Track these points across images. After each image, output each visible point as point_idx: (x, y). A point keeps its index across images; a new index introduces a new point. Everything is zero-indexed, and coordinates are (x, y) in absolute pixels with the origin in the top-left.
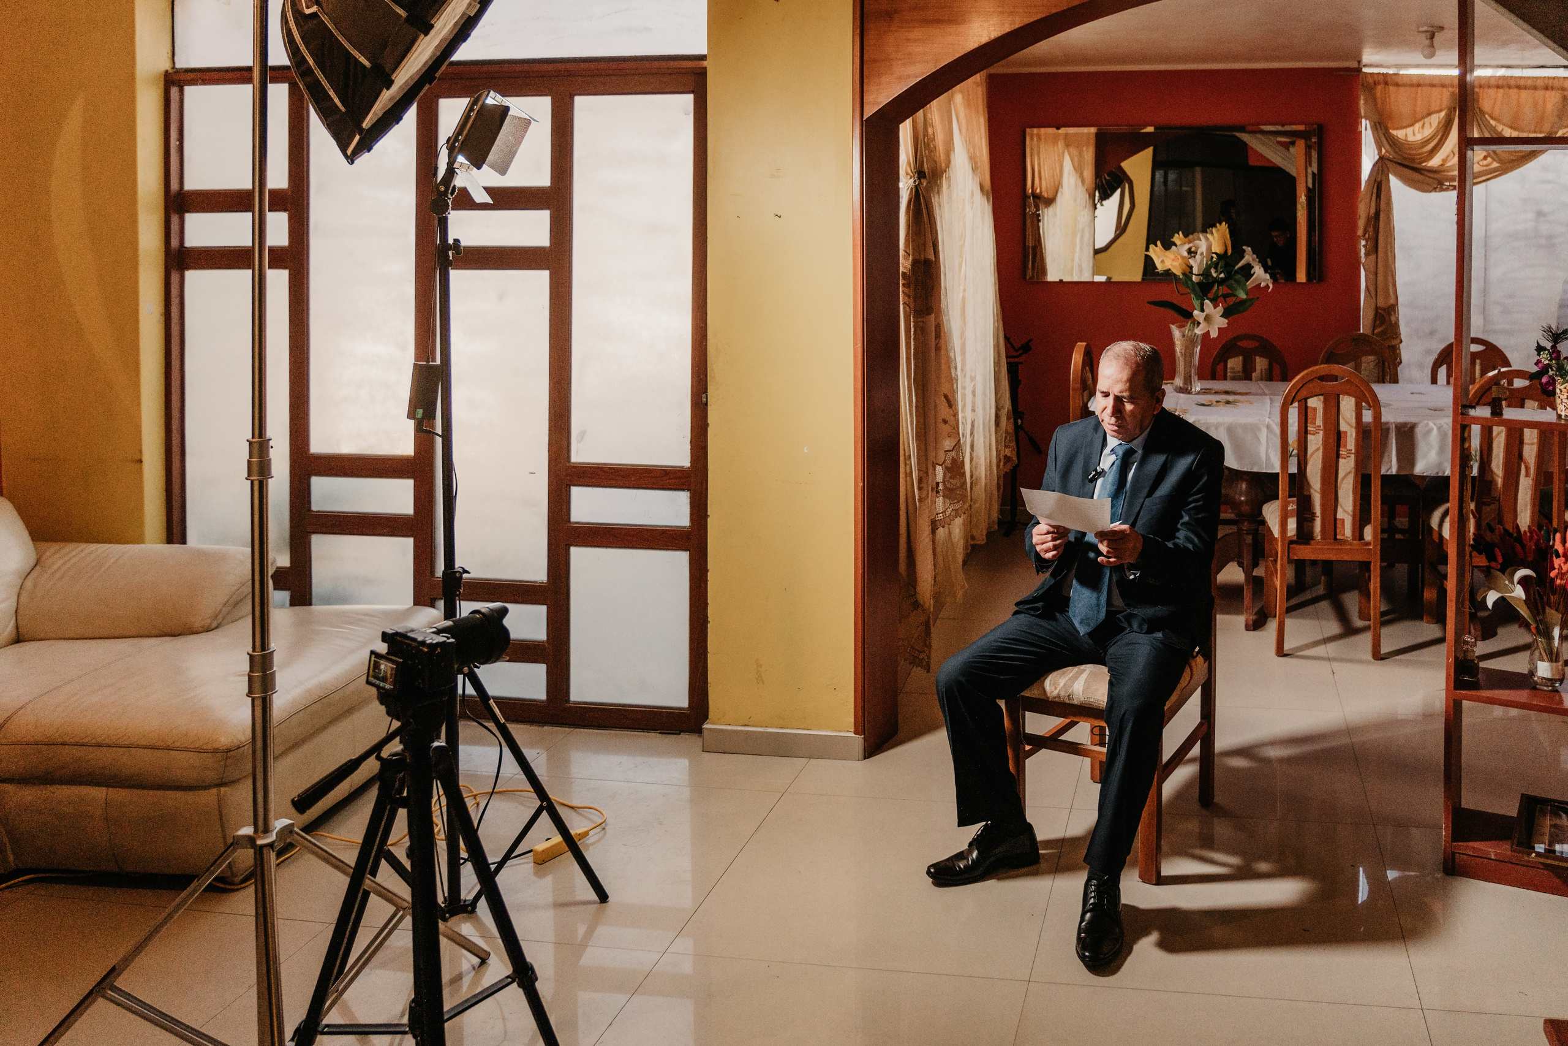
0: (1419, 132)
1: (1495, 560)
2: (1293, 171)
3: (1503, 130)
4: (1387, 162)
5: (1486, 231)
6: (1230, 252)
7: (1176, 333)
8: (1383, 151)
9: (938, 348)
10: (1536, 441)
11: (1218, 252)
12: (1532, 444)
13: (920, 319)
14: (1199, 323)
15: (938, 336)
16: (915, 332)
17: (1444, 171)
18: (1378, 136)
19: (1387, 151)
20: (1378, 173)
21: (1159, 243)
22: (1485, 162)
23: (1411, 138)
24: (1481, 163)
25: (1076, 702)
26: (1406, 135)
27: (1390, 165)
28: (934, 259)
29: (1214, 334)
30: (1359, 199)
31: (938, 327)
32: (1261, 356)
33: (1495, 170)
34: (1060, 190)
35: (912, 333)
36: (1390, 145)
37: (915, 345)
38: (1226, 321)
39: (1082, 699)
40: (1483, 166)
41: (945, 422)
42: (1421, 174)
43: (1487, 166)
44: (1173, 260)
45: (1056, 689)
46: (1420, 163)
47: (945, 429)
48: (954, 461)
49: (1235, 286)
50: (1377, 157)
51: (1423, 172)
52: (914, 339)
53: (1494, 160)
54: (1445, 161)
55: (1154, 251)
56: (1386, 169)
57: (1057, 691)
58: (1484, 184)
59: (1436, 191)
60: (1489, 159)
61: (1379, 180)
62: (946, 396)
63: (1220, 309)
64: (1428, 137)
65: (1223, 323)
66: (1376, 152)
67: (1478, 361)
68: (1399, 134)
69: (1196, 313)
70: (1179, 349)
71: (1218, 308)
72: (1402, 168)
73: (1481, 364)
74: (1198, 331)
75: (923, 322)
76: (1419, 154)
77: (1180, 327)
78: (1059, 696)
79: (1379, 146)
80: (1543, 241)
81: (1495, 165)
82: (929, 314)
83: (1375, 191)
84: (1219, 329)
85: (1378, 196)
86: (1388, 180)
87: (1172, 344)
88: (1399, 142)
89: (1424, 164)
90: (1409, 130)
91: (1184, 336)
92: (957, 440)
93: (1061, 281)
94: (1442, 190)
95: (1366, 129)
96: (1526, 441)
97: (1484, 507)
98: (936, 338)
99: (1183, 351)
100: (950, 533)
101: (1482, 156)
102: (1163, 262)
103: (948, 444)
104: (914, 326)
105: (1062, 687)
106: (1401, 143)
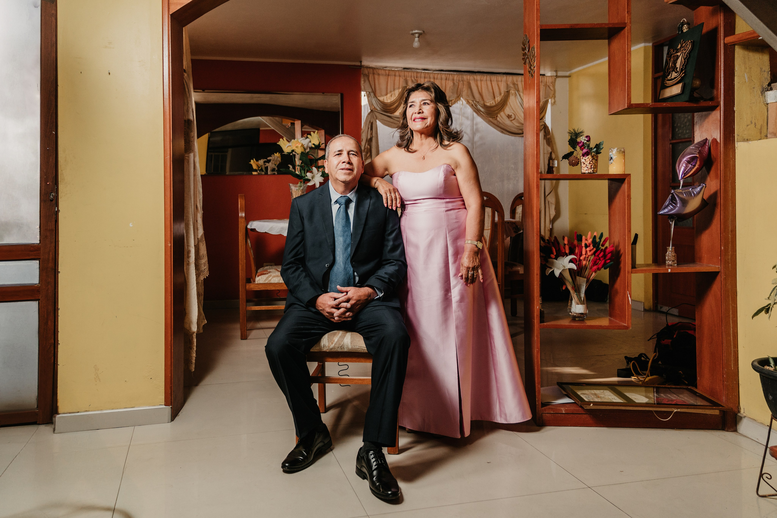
0: (389, 99)
4: (375, 113)
7: (293, 188)
8: (373, 106)
10: (490, 228)
11: (315, 144)
12: (488, 230)
14: (309, 180)
19: (375, 107)
20: (370, 118)
23: (387, 101)
25: (346, 350)
26: (383, 99)
27: (377, 114)
30: (362, 132)
36: (377, 104)
38: (323, 178)
39: (350, 347)
42: (390, 119)
45: (332, 343)
46: (391, 114)
50: (369, 111)
56: (374, 117)
57: (333, 345)
61: (372, 121)
63: (320, 173)
64: (394, 102)
65: (321, 179)
66: (369, 107)
68: (381, 99)
69: (308, 174)
72: (382, 116)
74: (310, 184)
76: (390, 110)
77: (295, 184)
78: (334, 348)
79: (371, 104)
83: (370, 127)
85: (372, 129)
86: (376, 122)
89: (393, 114)
90: (385, 97)
91: (298, 189)
95: (364, 96)
96: (485, 228)
102: (289, 147)
105: (337, 342)
106: (381, 103)
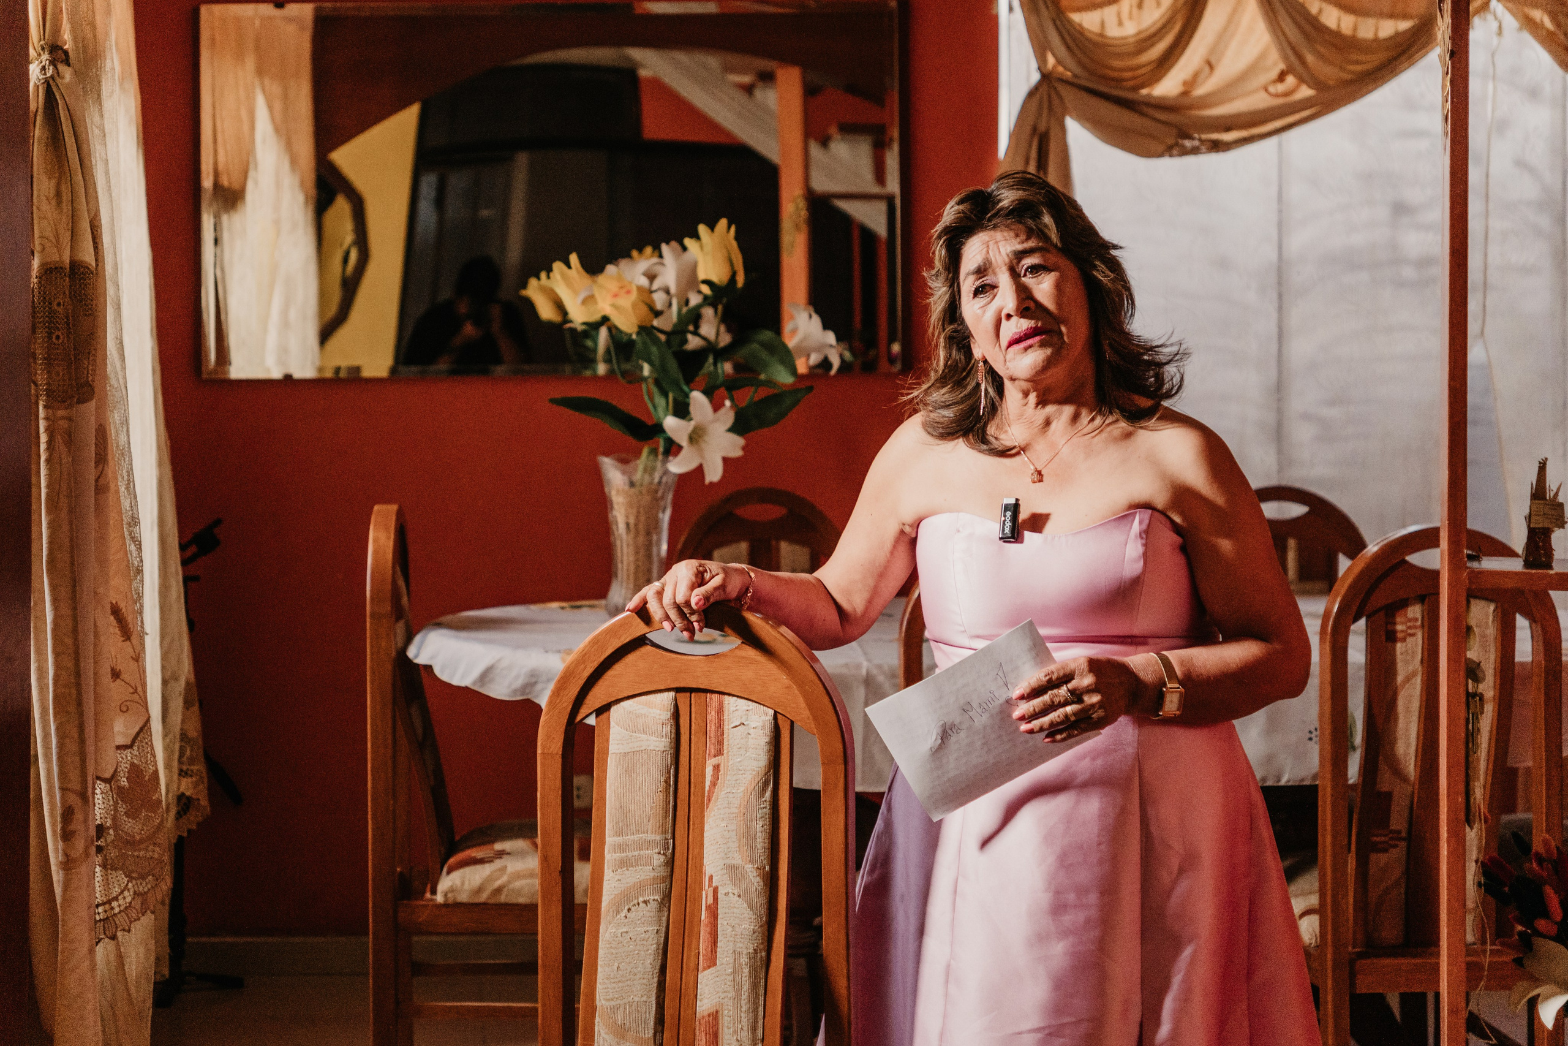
0: (1131, 17)
1: (1545, 914)
2: (768, 147)
3: (1320, 11)
4: (1062, 88)
5: (1280, 247)
6: (740, 280)
7: (614, 475)
8: (1051, 61)
9: (101, 488)
11: (715, 279)
13: (61, 413)
14: (680, 448)
15: (102, 458)
16: (50, 443)
17: (1191, 107)
18: (1041, 25)
19: (1059, 62)
20: (1039, 114)
21: (574, 258)
22: (1281, 88)
23: (1113, 31)
24: (1272, 89)
26: (1102, 23)
27: (1066, 92)
28: (93, 264)
29: (714, 473)
31: (102, 434)
32: (792, 541)
33: (1305, 104)
34: (251, 174)
35: (43, 447)
36: (1068, 48)
37: (50, 476)
38: (740, 441)
40: (1277, 96)
41: (116, 674)
42: (1143, 114)
43: (1286, 94)
44: (616, 296)
46: (1136, 88)
47: (116, 691)
48: (135, 772)
49: (764, 355)
50: (1036, 77)
51: (1145, 109)
52: (48, 461)
53: (1301, 80)
54: (1190, 85)
55: (564, 277)
56: (1056, 101)
58: (1271, 142)
59: (1171, 156)
60: (1291, 80)
61: (1042, 127)
62: (116, 611)
63: (727, 415)
64: (1153, 30)
65: (732, 445)
66: (1034, 65)
67: (1292, 543)
68: (1088, 21)
69: (670, 423)
70: (621, 515)
71: (722, 411)
72: (1094, 101)
73: (1300, 551)
74: (677, 466)
75: (70, 419)
76: (1131, 69)
77: (624, 461)
79: (1041, 48)
80: (1408, 272)
81: (1306, 92)
82: (82, 401)
83: (1033, 154)
84: (726, 460)
86: (1063, 128)
87: (603, 503)
88: (1087, 39)
89: (1144, 92)
90: (1109, 13)
91: (632, 484)
92: (145, 719)
93: (288, 378)
94: (1185, 152)
95: (1011, 9)
97: (1373, 857)
98: (97, 463)
99: (632, 521)
100: (120, 957)
101: (1274, 73)
102: (589, 300)
103: (121, 729)
104: (47, 429)
106: (1090, 41)
